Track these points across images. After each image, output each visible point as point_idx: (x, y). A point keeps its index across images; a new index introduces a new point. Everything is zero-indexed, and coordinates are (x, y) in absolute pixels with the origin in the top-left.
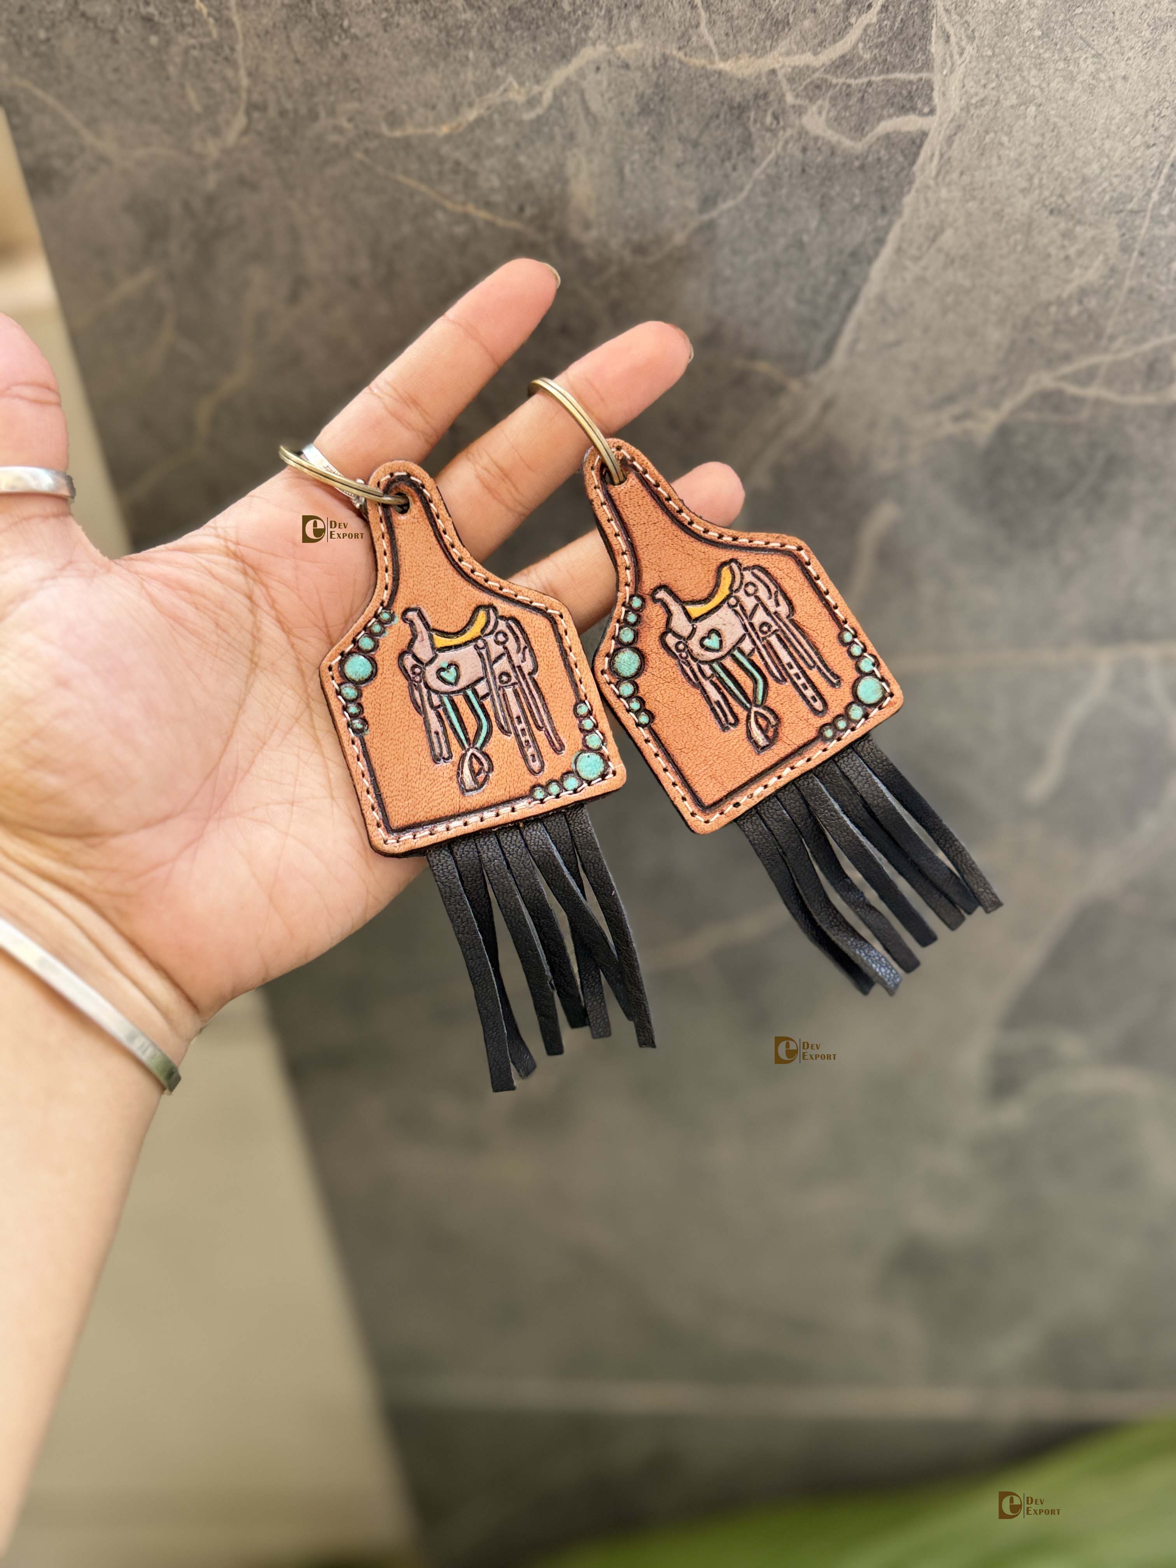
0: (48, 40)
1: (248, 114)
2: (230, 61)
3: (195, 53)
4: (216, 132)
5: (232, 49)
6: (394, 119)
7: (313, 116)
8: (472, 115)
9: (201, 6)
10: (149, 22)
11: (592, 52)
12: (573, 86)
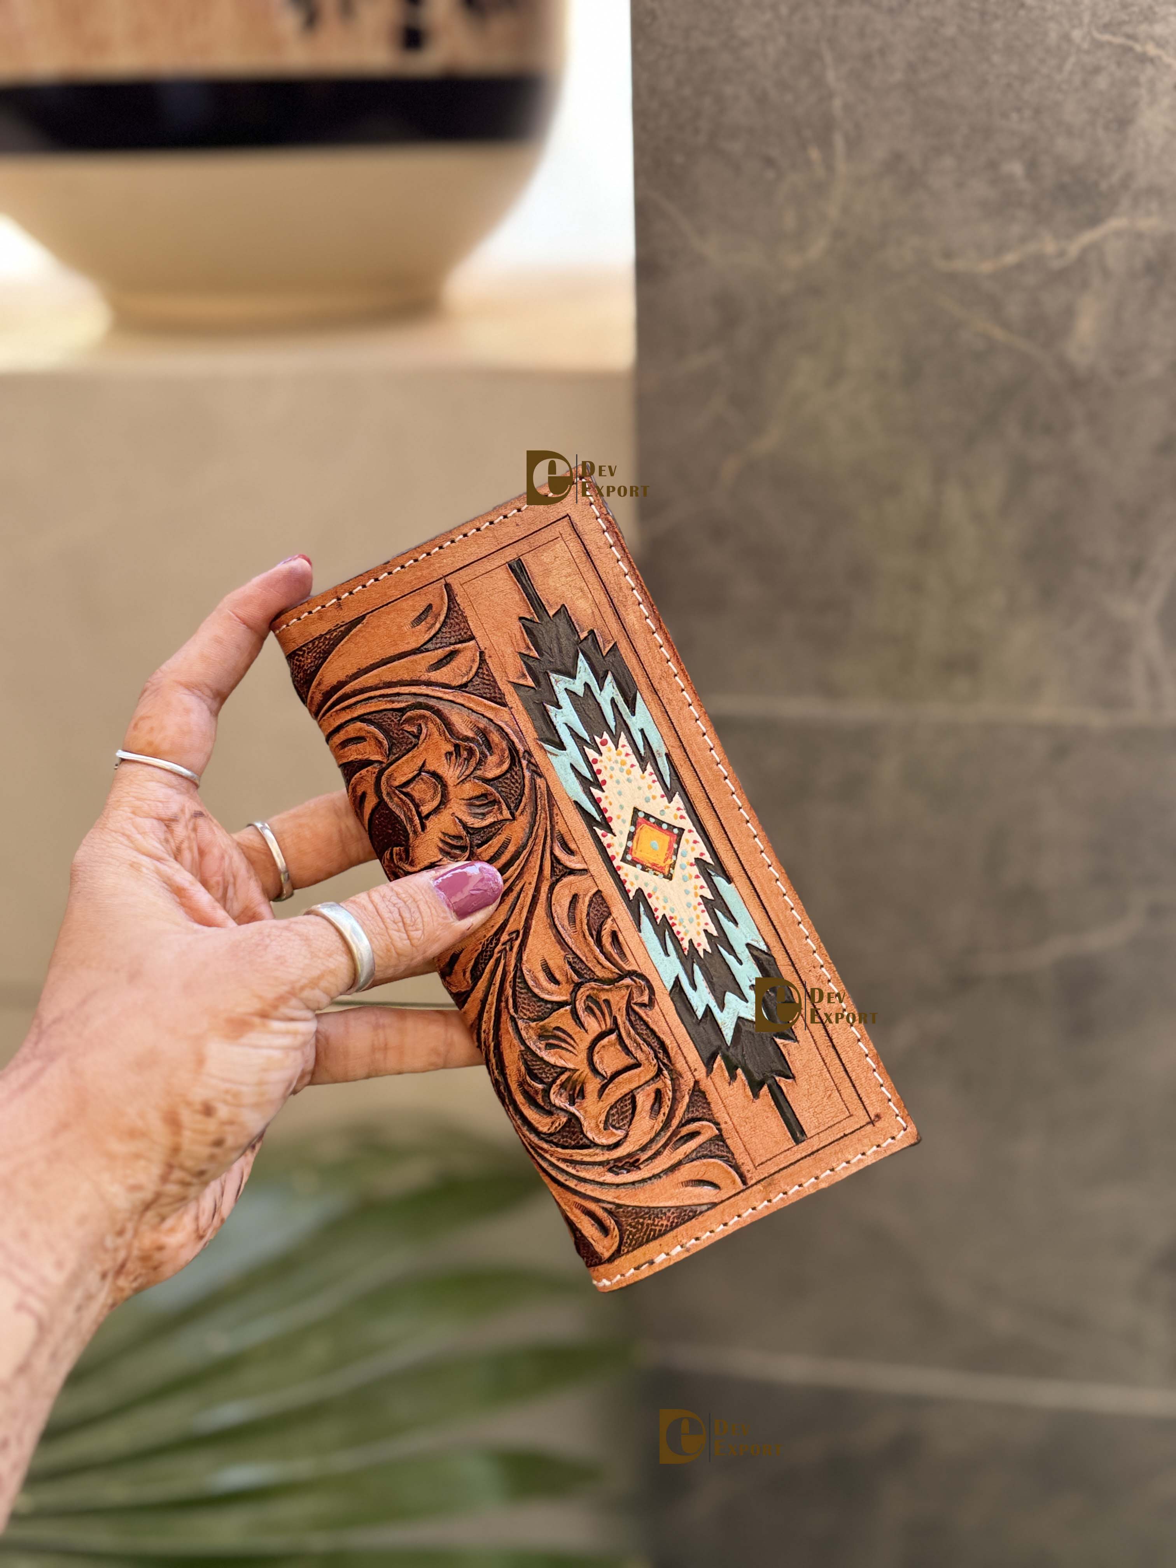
0: (683, 165)
1: (832, 238)
2: (826, 197)
3: (801, 189)
4: (801, 249)
5: (831, 187)
7: (883, 245)
9: (814, 154)
10: (769, 162)
11: (1116, 223)
12: (1096, 247)
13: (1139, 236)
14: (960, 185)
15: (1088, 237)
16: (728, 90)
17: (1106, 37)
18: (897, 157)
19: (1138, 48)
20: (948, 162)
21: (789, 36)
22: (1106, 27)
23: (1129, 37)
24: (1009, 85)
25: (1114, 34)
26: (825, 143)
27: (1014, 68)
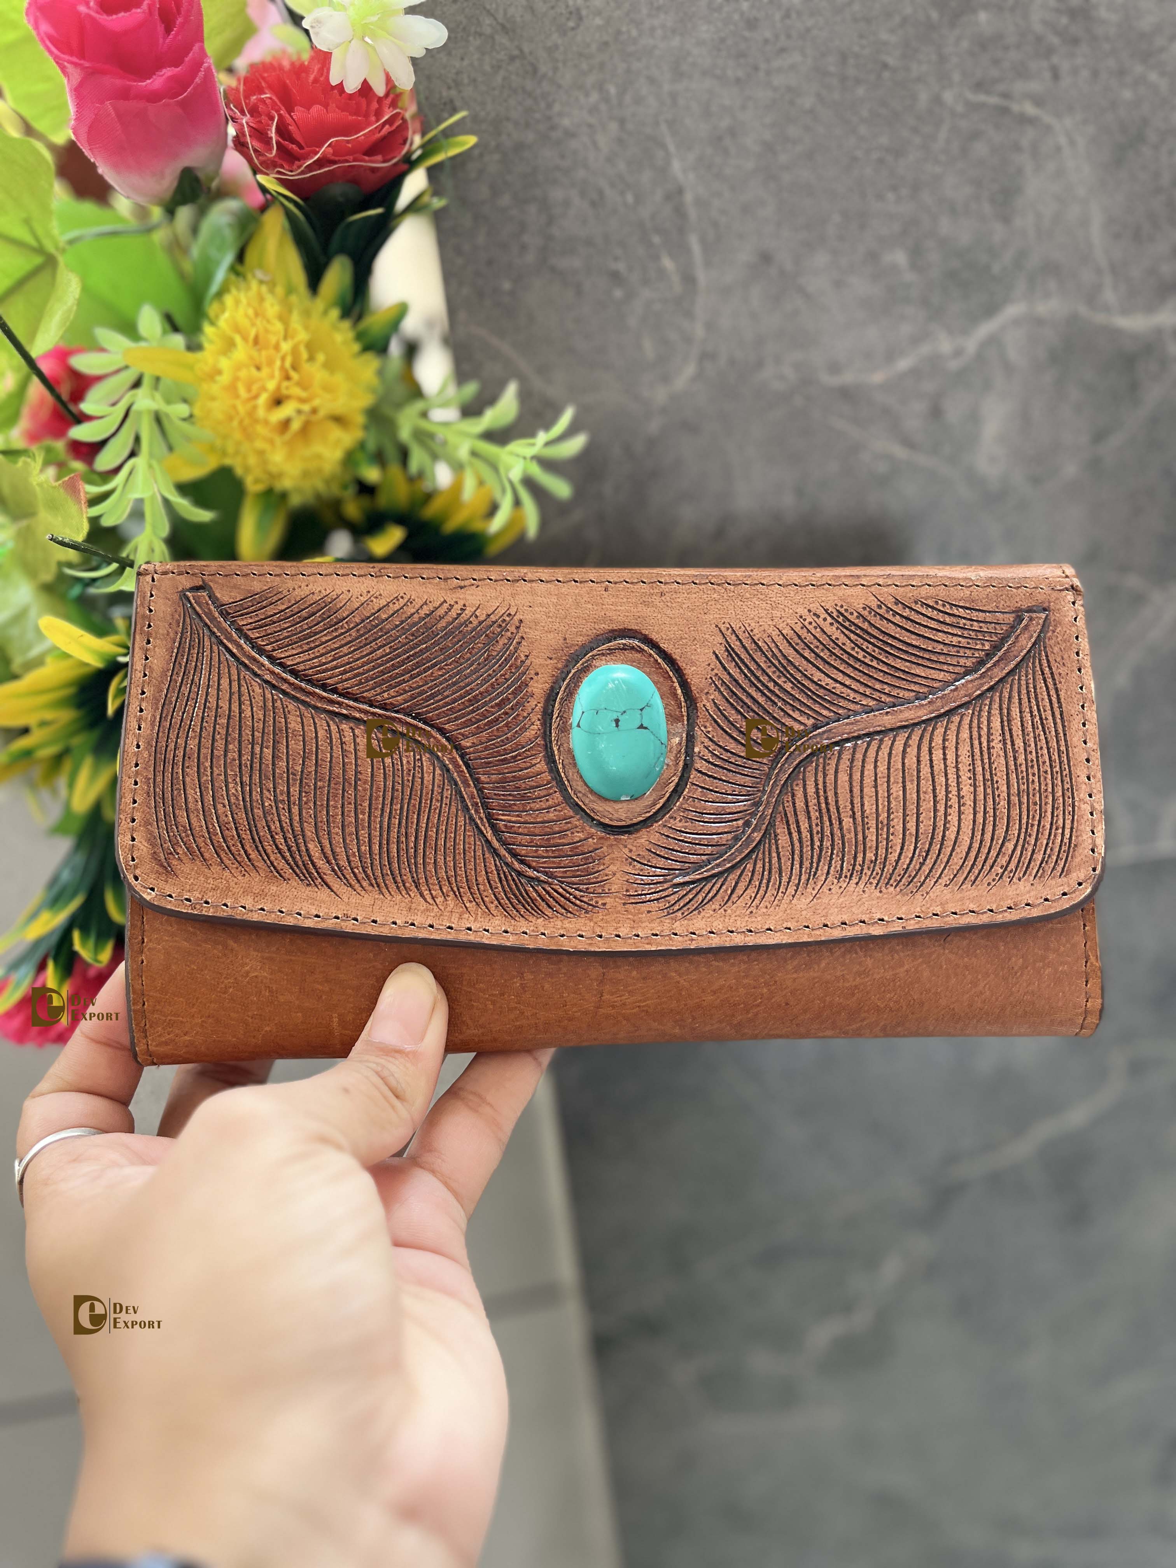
0: (512, 291)
1: (699, 363)
2: (689, 314)
3: (657, 306)
4: (666, 379)
5: (693, 303)
6: (835, 368)
7: (760, 364)
8: (903, 364)
9: (667, 263)
10: (616, 277)
11: (1013, 310)
12: (993, 341)
13: (1039, 322)
14: (838, 284)
15: (985, 329)
16: (557, 194)
17: (982, 98)
18: (766, 258)
19: (1015, 107)
20: (821, 259)
21: (622, 122)
22: (979, 86)
23: (1006, 96)
24: (881, 161)
25: (988, 93)
26: (680, 250)
27: (884, 140)
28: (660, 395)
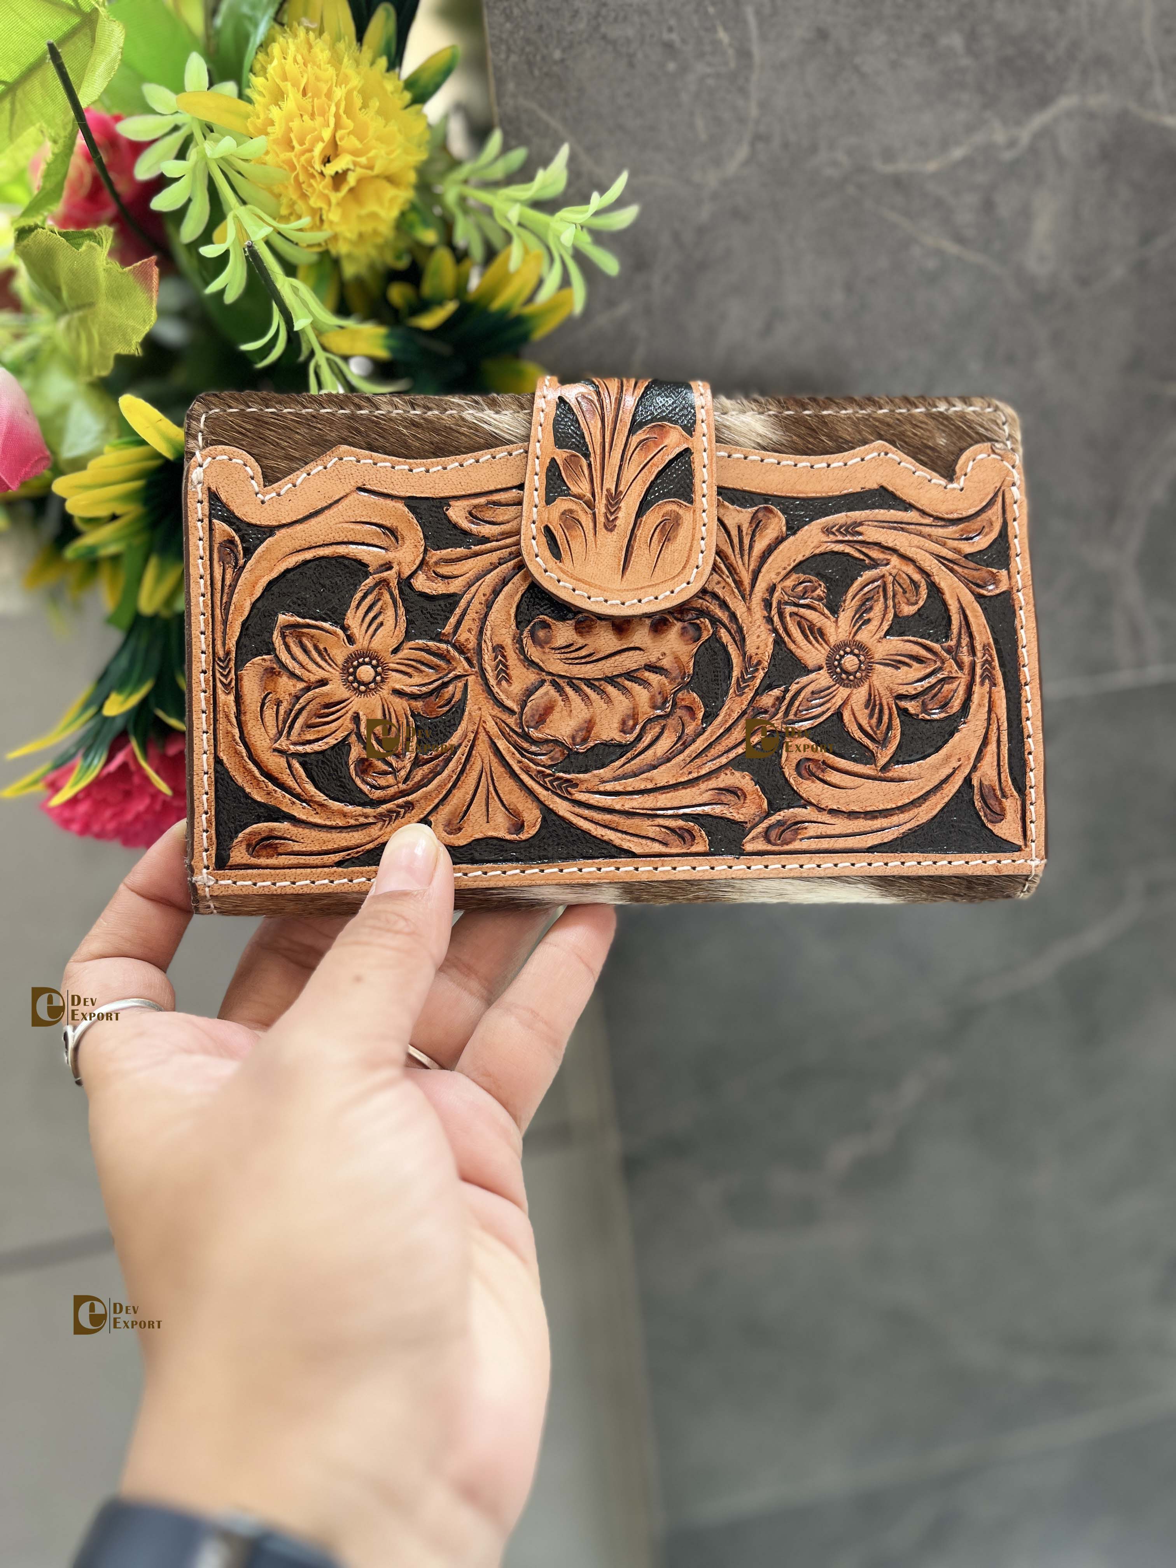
0: (562, 60)
1: (752, 145)
2: (743, 91)
3: (710, 82)
4: (718, 162)
5: (747, 80)
6: (889, 155)
7: (814, 149)
8: (958, 153)
9: (723, 36)
10: (669, 49)
11: (1066, 102)
12: (1045, 133)
13: (1091, 116)
14: (894, 65)
15: (1039, 120)
18: (822, 35)
20: (878, 38)
26: (736, 22)
28: (712, 179)
